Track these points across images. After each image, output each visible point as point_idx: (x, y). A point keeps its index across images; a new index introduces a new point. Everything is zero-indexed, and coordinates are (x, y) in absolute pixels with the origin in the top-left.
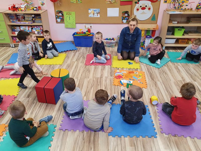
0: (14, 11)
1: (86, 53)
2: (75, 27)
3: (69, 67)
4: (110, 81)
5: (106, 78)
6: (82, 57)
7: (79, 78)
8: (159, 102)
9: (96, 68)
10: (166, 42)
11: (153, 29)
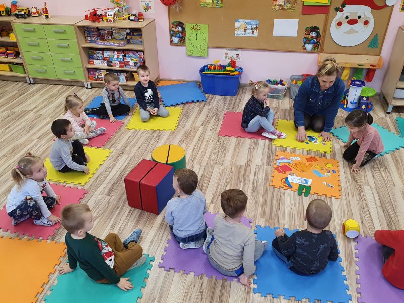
0: (94, 21)
1: (223, 110)
2: (206, 55)
3: (187, 137)
4: (266, 175)
5: (259, 167)
6: (214, 117)
7: (204, 164)
8: (361, 233)
9: (239, 143)
10: (396, 96)
11: (371, 65)
